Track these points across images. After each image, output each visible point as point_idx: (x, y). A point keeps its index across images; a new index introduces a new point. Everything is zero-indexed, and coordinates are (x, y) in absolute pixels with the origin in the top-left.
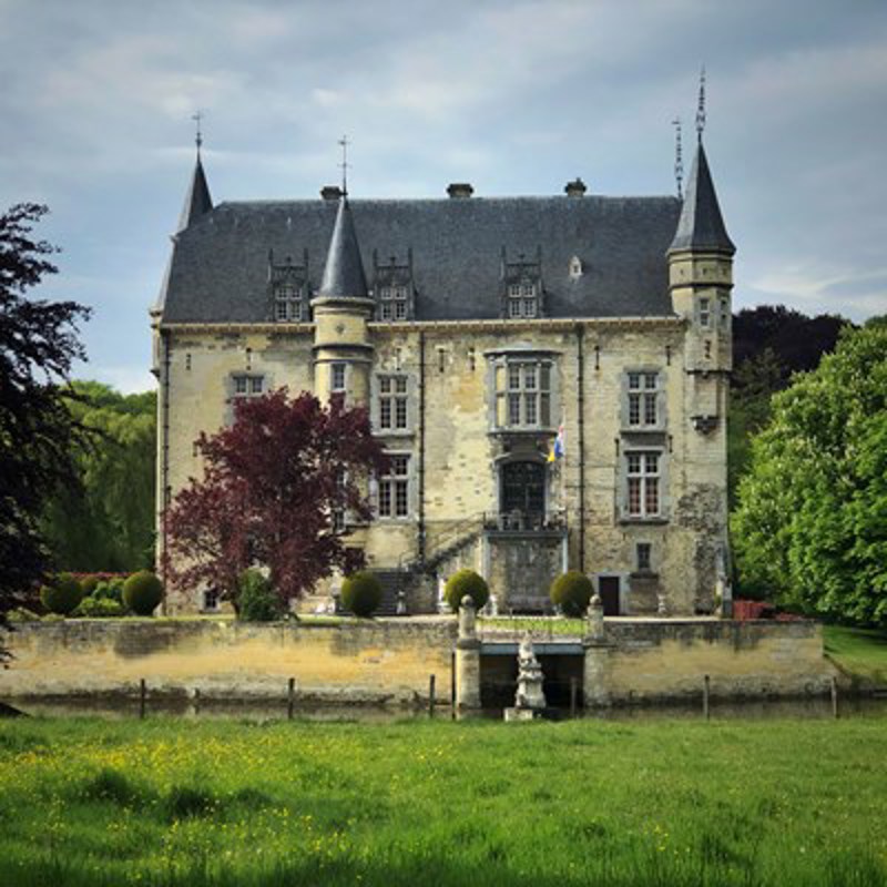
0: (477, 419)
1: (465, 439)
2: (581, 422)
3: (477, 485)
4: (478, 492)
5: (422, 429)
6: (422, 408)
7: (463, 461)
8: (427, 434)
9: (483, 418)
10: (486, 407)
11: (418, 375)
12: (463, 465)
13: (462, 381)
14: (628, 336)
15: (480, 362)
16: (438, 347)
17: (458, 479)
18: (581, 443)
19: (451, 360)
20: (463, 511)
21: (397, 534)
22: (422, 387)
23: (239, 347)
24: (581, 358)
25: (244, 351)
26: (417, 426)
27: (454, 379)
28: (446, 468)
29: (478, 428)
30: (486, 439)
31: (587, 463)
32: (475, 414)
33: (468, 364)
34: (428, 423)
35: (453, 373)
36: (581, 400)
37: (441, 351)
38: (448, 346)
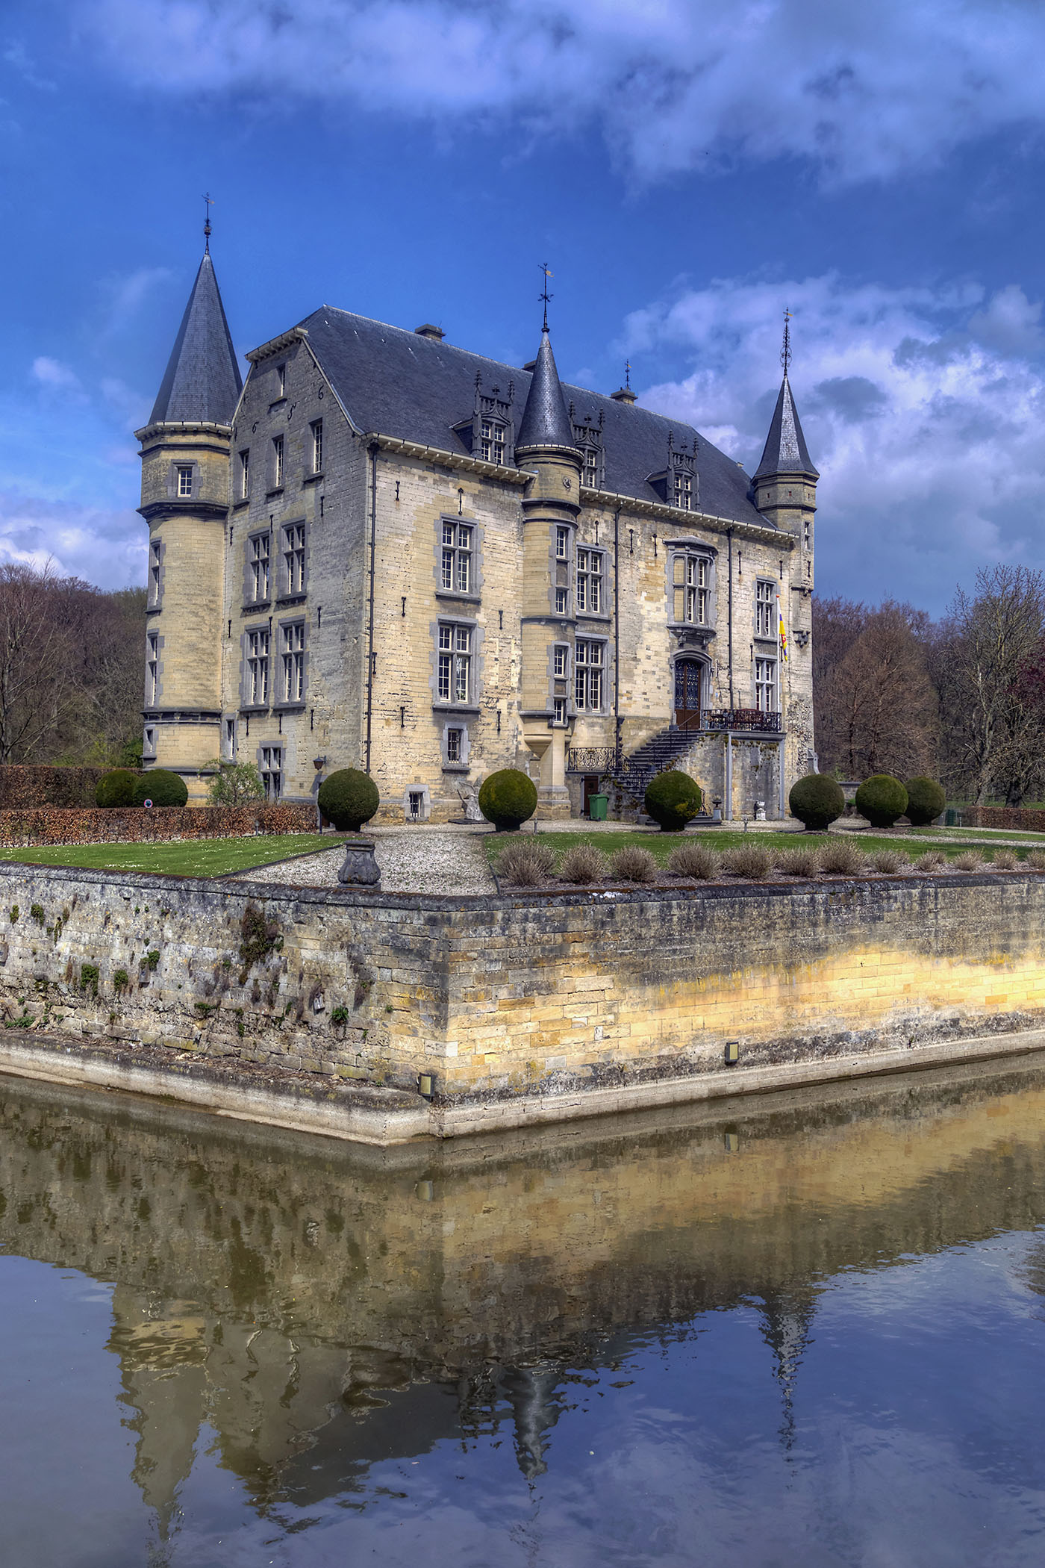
0: (658, 609)
1: (650, 630)
2: (729, 624)
3: (659, 680)
4: (659, 688)
5: (616, 614)
6: (616, 591)
7: (649, 653)
8: (620, 620)
9: (663, 608)
10: (665, 597)
11: (613, 554)
12: (649, 658)
13: (648, 568)
14: (759, 547)
15: (661, 550)
16: (629, 527)
17: (644, 672)
18: (730, 645)
19: (639, 544)
20: (648, 707)
21: (597, 728)
22: (616, 567)
23: (451, 485)
24: (729, 560)
25: (456, 492)
26: (613, 609)
27: (642, 564)
28: (635, 659)
29: (659, 620)
30: (666, 630)
31: (733, 666)
32: (657, 604)
33: (652, 550)
34: (620, 609)
35: (640, 557)
36: (730, 603)
37: (631, 531)
38: (636, 526)
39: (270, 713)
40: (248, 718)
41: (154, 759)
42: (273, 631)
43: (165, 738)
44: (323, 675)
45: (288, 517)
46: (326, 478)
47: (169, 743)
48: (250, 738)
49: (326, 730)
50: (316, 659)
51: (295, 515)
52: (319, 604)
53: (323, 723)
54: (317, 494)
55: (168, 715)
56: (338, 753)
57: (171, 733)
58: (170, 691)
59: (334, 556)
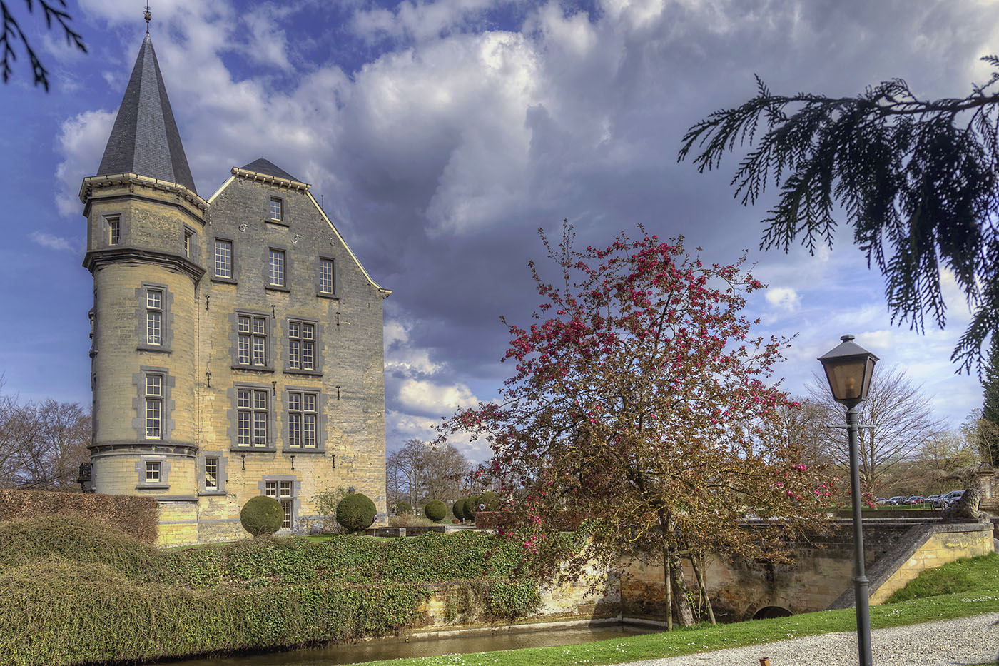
39: (279, 453)
40: (243, 456)
41: (168, 488)
42: (278, 393)
43: (176, 469)
44: (345, 432)
45: (296, 313)
46: (342, 301)
47: (181, 474)
48: (247, 473)
49: (349, 469)
50: (336, 421)
51: (306, 315)
52: (337, 384)
53: (346, 464)
54: (330, 309)
55: (179, 447)
56: (364, 484)
57: (182, 465)
58: (181, 428)
59: (354, 356)
